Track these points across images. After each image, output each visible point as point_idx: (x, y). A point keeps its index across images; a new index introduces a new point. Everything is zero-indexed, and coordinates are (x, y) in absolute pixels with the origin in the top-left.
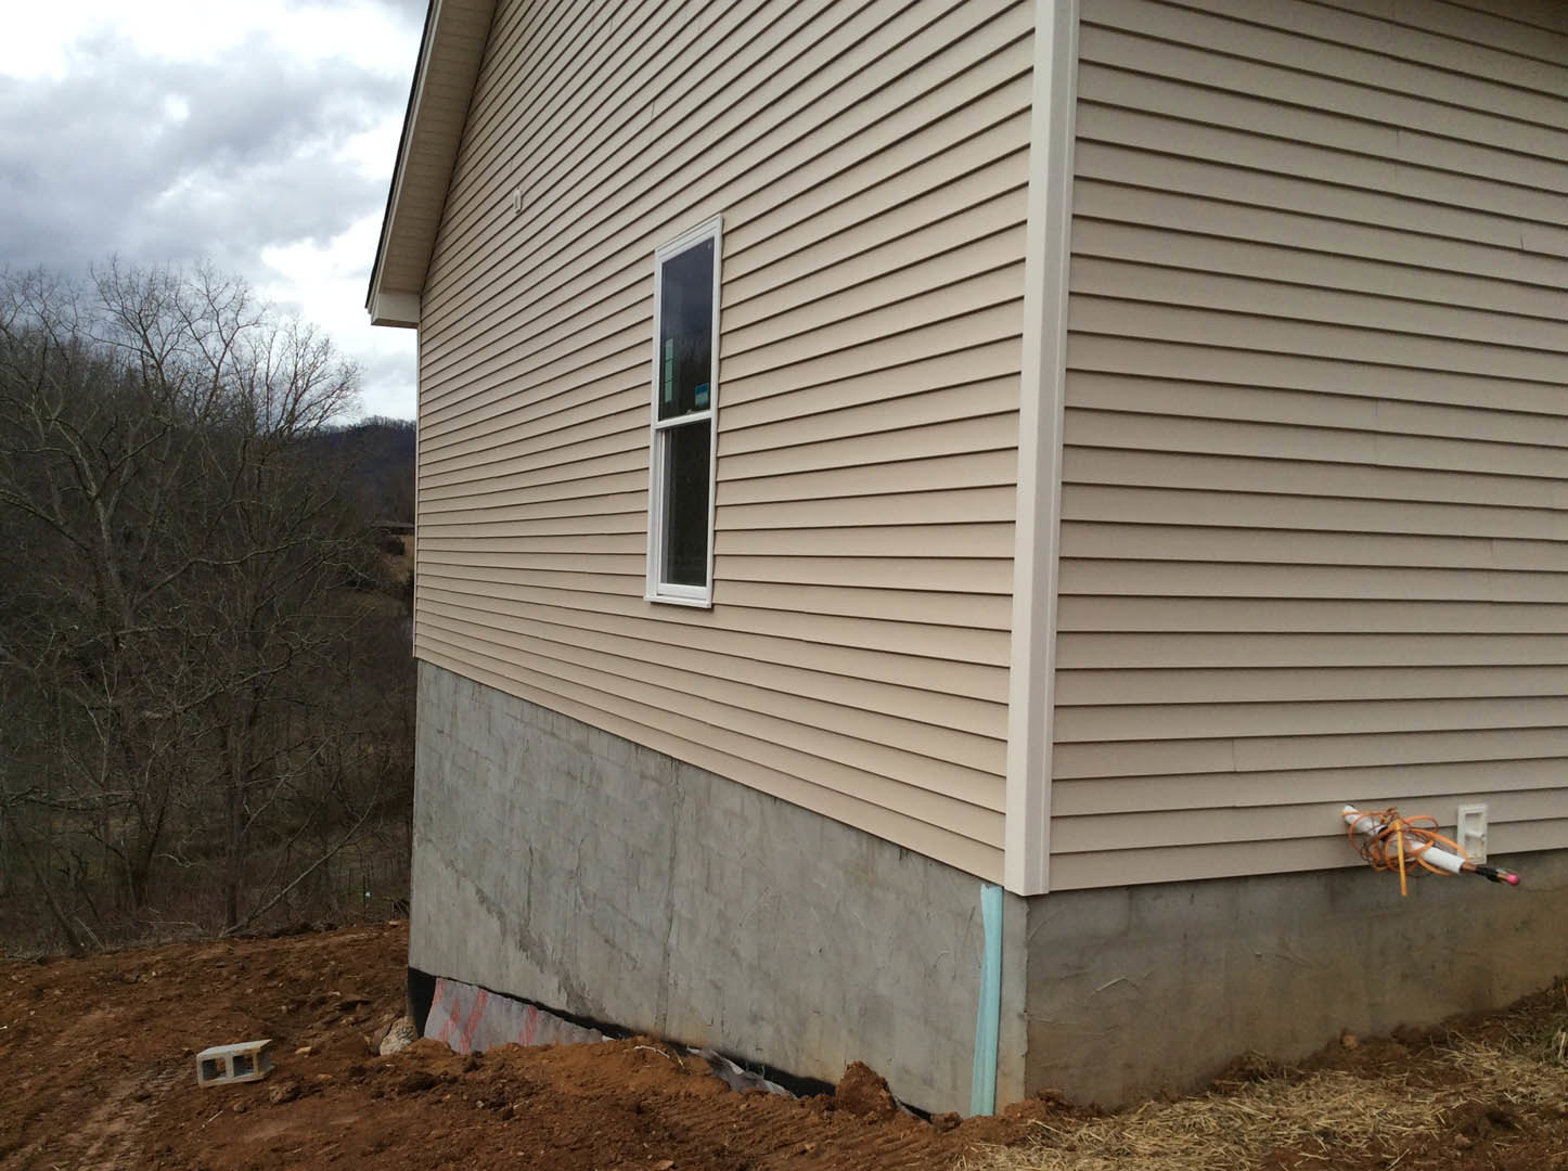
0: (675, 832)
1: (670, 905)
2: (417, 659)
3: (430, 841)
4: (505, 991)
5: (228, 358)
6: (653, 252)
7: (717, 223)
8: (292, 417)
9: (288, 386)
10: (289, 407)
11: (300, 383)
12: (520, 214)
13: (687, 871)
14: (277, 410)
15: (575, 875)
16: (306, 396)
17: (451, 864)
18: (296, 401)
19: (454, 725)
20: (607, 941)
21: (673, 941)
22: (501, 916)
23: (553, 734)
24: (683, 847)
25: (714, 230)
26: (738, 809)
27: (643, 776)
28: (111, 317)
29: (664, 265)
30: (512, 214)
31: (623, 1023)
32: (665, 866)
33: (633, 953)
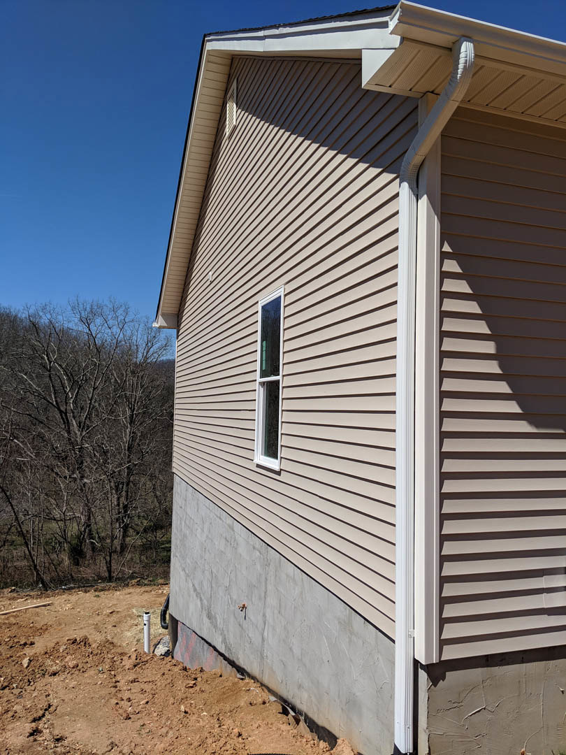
0: (266, 579)
1: (264, 615)
2: (174, 473)
3: (177, 556)
4: (202, 636)
5: (121, 335)
6: (258, 302)
7: (282, 290)
8: (146, 358)
9: (144, 346)
10: (145, 354)
11: (149, 344)
12: (211, 282)
13: (272, 601)
14: (140, 355)
15: (228, 589)
16: (152, 349)
17: (184, 570)
18: (148, 352)
19: (185, 505)
20: (240, 625)
21: (266, 634)
22: (201, 600)
23: (220, 518)
24: (270, 587)
25: (281, 292)
26: (292, 574)
27: (254, 548)
28: (76, 320)
29: (262, 307)
30: (208, 283)
31: (246, 669)
32: (263, 595)
33: (250, 635)
